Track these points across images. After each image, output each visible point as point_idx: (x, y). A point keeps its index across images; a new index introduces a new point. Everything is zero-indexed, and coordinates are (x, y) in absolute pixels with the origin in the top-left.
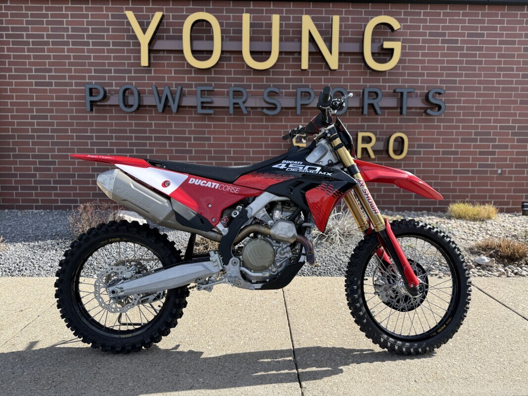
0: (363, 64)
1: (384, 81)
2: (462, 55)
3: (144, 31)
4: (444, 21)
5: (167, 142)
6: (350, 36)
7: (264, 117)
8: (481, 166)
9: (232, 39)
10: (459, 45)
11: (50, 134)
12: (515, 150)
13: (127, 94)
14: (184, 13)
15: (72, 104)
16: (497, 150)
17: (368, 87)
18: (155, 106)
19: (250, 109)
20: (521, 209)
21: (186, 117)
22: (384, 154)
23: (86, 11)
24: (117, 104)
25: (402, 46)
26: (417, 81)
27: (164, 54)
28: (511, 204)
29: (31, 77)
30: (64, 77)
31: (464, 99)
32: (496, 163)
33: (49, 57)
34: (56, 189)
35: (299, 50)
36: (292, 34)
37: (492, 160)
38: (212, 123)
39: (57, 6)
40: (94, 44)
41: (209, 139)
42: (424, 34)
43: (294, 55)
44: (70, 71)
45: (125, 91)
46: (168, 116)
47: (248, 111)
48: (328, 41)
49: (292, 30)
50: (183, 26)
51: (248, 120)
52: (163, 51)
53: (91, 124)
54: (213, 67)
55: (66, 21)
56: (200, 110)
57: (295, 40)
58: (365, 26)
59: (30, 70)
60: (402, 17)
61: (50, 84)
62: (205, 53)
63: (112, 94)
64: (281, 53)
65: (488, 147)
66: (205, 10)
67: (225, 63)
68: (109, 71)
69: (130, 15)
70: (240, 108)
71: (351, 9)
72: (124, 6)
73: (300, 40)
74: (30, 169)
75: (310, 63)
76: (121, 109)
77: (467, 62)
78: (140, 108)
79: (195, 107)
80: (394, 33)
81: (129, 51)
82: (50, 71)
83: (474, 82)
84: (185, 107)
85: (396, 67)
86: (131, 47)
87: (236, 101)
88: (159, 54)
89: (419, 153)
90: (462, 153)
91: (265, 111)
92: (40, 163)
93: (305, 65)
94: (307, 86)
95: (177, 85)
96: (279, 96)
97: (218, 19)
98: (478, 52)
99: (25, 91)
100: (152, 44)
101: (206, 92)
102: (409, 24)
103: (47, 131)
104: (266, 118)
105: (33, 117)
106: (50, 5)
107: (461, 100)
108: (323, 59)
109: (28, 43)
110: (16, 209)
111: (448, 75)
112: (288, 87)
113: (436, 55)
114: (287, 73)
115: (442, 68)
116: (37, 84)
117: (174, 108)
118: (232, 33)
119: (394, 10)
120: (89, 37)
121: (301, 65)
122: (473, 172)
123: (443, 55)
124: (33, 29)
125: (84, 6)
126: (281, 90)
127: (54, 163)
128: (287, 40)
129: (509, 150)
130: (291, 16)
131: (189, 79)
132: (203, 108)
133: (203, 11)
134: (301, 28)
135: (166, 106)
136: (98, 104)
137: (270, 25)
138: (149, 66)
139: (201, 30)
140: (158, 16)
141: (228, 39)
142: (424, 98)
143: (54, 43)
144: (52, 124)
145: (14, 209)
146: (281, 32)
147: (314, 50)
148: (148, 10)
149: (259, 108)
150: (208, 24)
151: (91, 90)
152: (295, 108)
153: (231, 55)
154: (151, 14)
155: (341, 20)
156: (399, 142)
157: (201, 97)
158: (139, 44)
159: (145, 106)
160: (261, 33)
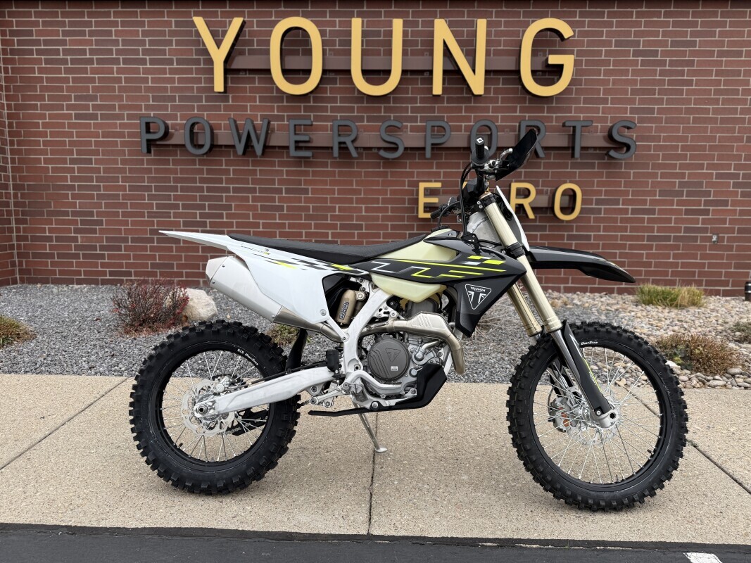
0: (520, 87)
1: (550, 110)
2: (663, 73)
3: (218, 43)
4: (638, 24)
5: (250, 195)
6: (502, 48)
7: (382, 161)
8: (687, 230)
9: (337, 53)
10: (659, 58)
11: (95, 184)
12: (738, 208)
13: (195, 130)
14: (273, 18)
15: (124, 144)
16: (711, 208)
17: (527, 119)
18: (233, 147)
19: (362, 150)
20: (744, 292)
21: (275, 162)
22: (549, 212)
23: (141, 18)
24: (183, 143)
25: (575, 60)
26: (597, 110)
27: (246, 74)
28: (730, 285)
29: (69, 107)
30: (113, 107)
31: (665, 134)
32: (709, 226)
33: (92, 80)
34: (102, 256)
35: (430, 69)
36: (420, 44)
37: (704, 221)
38: (311, 169)
39: (103, 10)
40: (153, 62)
41: (306, 191)
42: (609, 43)
43: (423, 75)
44: (120, 98)
45: (193, 125)
46: (250, 159)
47: (358, 153)
48: (471, 55)
49: (421, 40)
50: (270, 36)
51: (359, 165)
52: (245, 70)
53: (149, 171)
54: (311, 92)
55: (115, 30)
56: (293, 152)
57: (425, 53)
58: (524, 32)
59: (69, 98)
60: (577, 19)
61: (94, 117)
62: (301, 73)
63: (176, 130)
64: (404, 72)
65: (699, 203)
66: (301, 15)
67: (328, 86)
68: (173, 99)
69: (199, 22)
70: (347, 148)
71: (504, 9)
72: (192, 10)
73: (431, 53)
74: (69, 231)
75: (446, 86)
76: (187, 150)
77: (671, 83)
78: (214, 149)
79: (287, 148)
80: (564, 42)
81: (199, 71)
82: (94, 98)
83: (679, 111)
84: (274, 147)
85: (567, 91)
86: (202, 66)
87: (342, 139)
88: (239, 74)
89: (599, 211)
90: (661, 211)
91: (382, 153)
92: (83, 222)
93: (437, 88)
94: (441, 118)
95: (263, 118)
96: (402, 131)
97: (317, 26)
98: (686, 69)
99: (63, 125)
100: (229, 62)
101: (302, 127)
102: (586, 29)
103: (91, 179)
104: (383, 163)
105: (73, 161)
106: (94, 10)
107: (660, 136)
108: (463, 80)
109: (64, 62)
110: (52, 283)
111: (642, 101)
112: (414, 119)
113: (626, 73)
114: (413, 100)
115: (634, 92)
116: (78, 116)
117: (259, 149)
118: (338, 45)
119: (565, 9)
120: (146, 52)
121: (431, 89)
122: (676, 238)
123: (635, 73)
124: (73, 42)
125: (139, 10)
126: (404, 124)
127: (100, 223)
128: (414, 53)
129: (729, 208)
130: (420, 20)
131: (279, 109)
132: (297, 148)
133: (298, 15)
134: (433, 36)
135: (248, 146)
136: (158, 143)
137: (390, 33)
138: (225, 91)
139: (295, 42)
140: (237, 22)
141: (332, 53)
142: (606, 134)
143: (100, 61)
144: (98, 170)
145: (48, 283)
146: (405, 43)
147: (451, 67)
148: (224, 14)
149: (375, 148)
150: (305, 33)
151: (148, 124)
152: (423, 149)
153: (336, 74)
154: (228, 20)
155: (489, 25)
156: (570, 196)
157: (295, 134)
158: (210, 61)
159: (221, 146)
160: (377, 44)
